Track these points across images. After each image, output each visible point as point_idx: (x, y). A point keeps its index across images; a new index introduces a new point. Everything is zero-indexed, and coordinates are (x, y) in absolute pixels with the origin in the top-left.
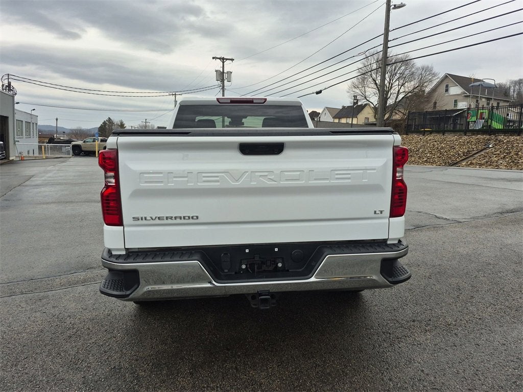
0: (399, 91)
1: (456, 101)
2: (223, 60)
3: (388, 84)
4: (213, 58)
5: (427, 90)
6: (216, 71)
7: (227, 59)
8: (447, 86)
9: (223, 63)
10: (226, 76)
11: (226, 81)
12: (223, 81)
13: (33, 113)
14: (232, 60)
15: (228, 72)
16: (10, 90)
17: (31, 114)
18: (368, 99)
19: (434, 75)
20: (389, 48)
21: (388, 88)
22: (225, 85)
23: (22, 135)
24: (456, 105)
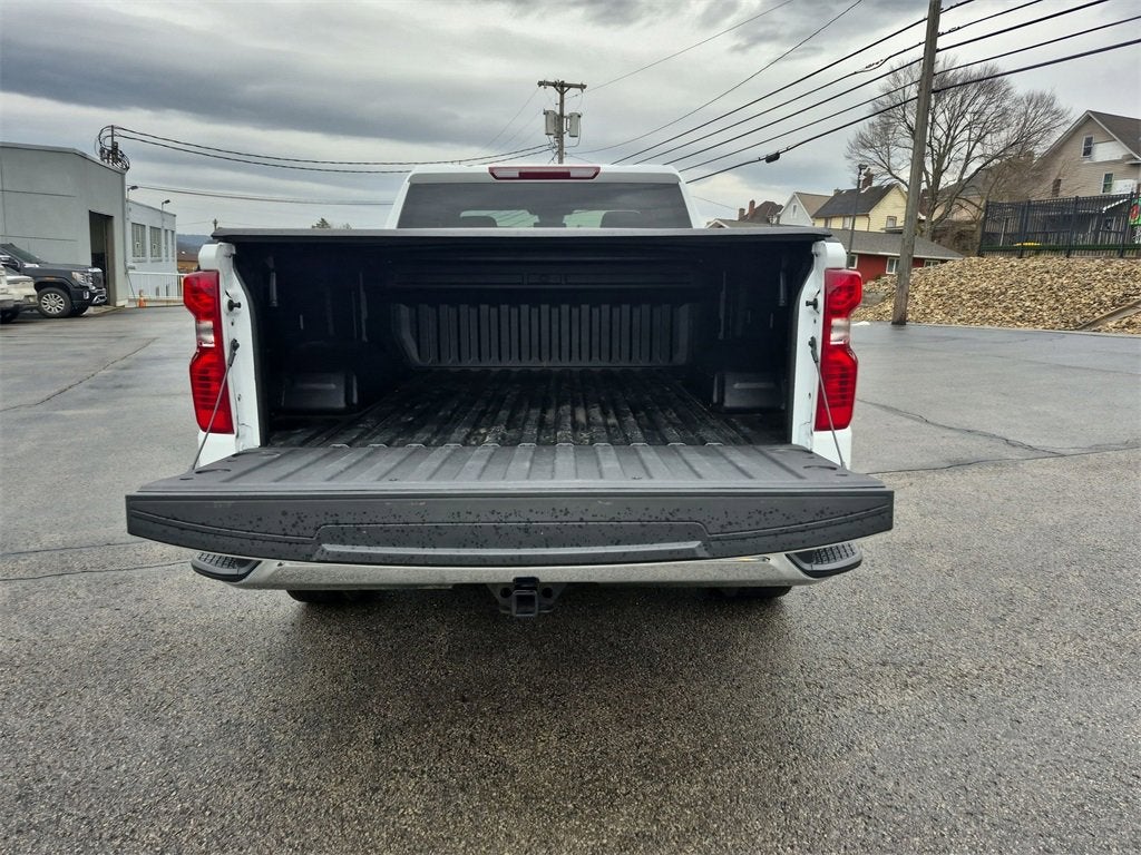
0: (969, 154)
1: (1108, 177)
2: (561, 87)
3: (944, 137)
4: (540, 84)
5: (1039, 150)
6: (546, 113)
7: (570, 86)
8: (1089, 141)
9: (562, 94)
10: (566, 124)
11: (566, 137)
12: (560, 135)
13: (167, 208)
14: (582, 87)
15: (571, 116)
16: (116, 160)
17: (162, 212)
18: (894, 172)
19: (1057, 114)
20: (938, 51)
21: (945, 147)
22: (565, 144)
23: (144, 254)
24: (1107, 186)
